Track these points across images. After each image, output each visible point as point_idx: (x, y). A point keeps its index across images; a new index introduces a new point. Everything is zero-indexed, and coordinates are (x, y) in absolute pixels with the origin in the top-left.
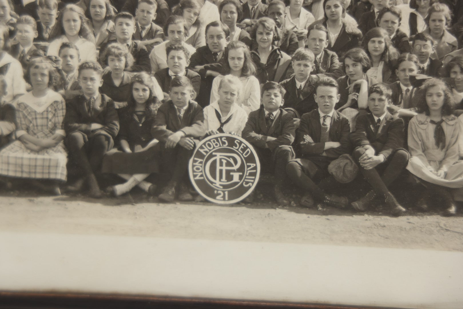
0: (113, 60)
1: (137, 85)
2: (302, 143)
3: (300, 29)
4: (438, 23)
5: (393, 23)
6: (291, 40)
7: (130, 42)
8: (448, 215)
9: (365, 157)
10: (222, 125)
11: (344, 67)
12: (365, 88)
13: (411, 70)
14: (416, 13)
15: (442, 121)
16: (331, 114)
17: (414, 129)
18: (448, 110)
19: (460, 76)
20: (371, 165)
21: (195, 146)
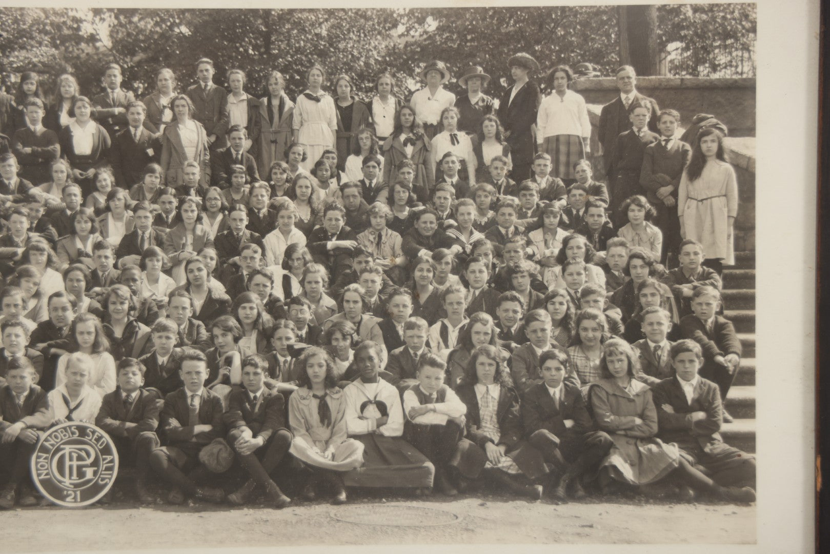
2: (167, 428)
3: (159, 296)
4: (314, 286)
5: (265, 286)
6: (150, 309)
8: (338, 503)
9: (242, 441)
11: (212, 338)
12: (237, 361)
13: (288, 339)
14: (289, 274)
15: (326, 394)
16: (199, 393)
17: (295, 405)
18: (331, 382)
19: (342, 343)
20: (249, 450)
21: (38, 439)
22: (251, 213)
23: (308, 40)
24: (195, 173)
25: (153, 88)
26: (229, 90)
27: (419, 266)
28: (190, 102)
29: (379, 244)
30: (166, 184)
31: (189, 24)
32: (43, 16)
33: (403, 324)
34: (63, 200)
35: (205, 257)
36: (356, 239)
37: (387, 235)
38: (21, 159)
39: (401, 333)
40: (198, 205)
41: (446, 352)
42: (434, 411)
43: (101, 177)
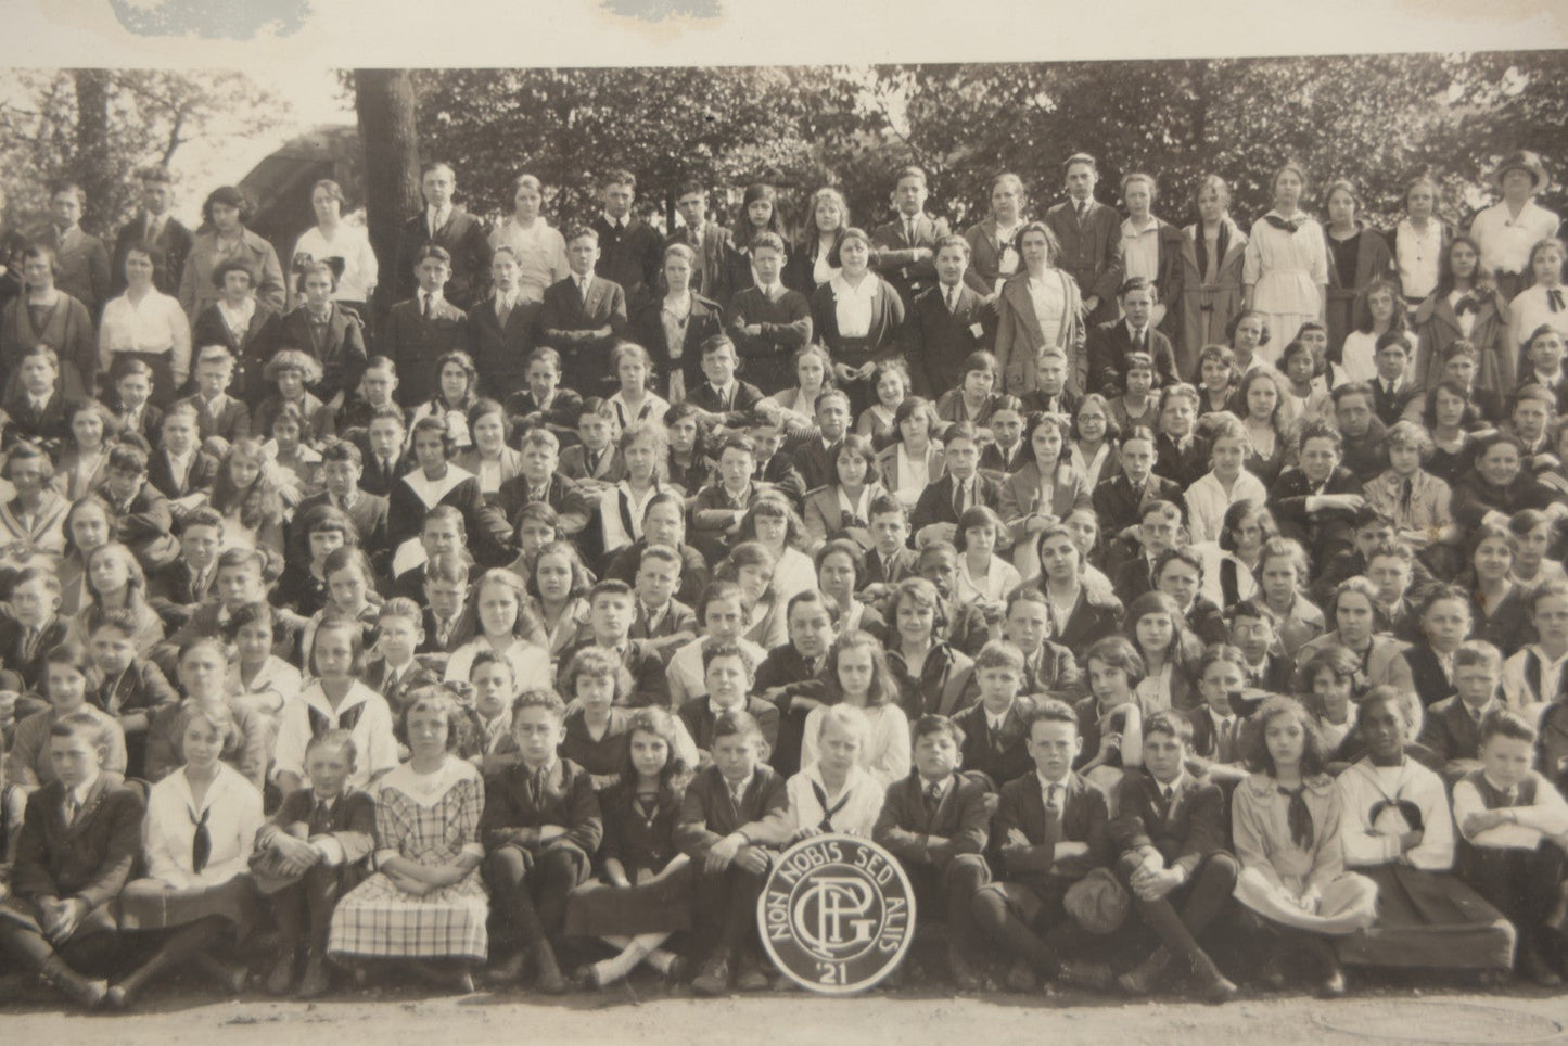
0: (587, 684)
1: (641, 737)
2: (1004, 847)
3: (989, 599)
4: (1281, 580)
5: (1188, 581)
6: (973, 624)
7: (624, 644)
8: (1327, 995)
9: (1143, 874)
10: (829, 815)
11: (1088, 678)
12: (1134, 723)
13: (1231, 681)
14: (1233, 559)
15: (1303, 787)
17: (1244, 807)
18: (1314, 763)
19: (1334, 691)
20: (1157, 890)
21: (770, 865)
22: (1162, 442)
23: (1273, 117)
24: (1059, 368)
25: (984, 211)
26: (1125, 213)
27: (1484, 544)
28: (1051, 235)
29: (1406, 501)
30: (1005, 390)
31: (1052, 91)
32: (787, 81)
33: (1452, 655)
34: (816, 420)
35: (1076, 526)
36: (1362, 492)
37: (1421, 483)
38: (744, 346)
39: (1448, 670)
40: (1063, 428)
41: (1537, 709)
42: (1514, 821)
43: (885, 378)
